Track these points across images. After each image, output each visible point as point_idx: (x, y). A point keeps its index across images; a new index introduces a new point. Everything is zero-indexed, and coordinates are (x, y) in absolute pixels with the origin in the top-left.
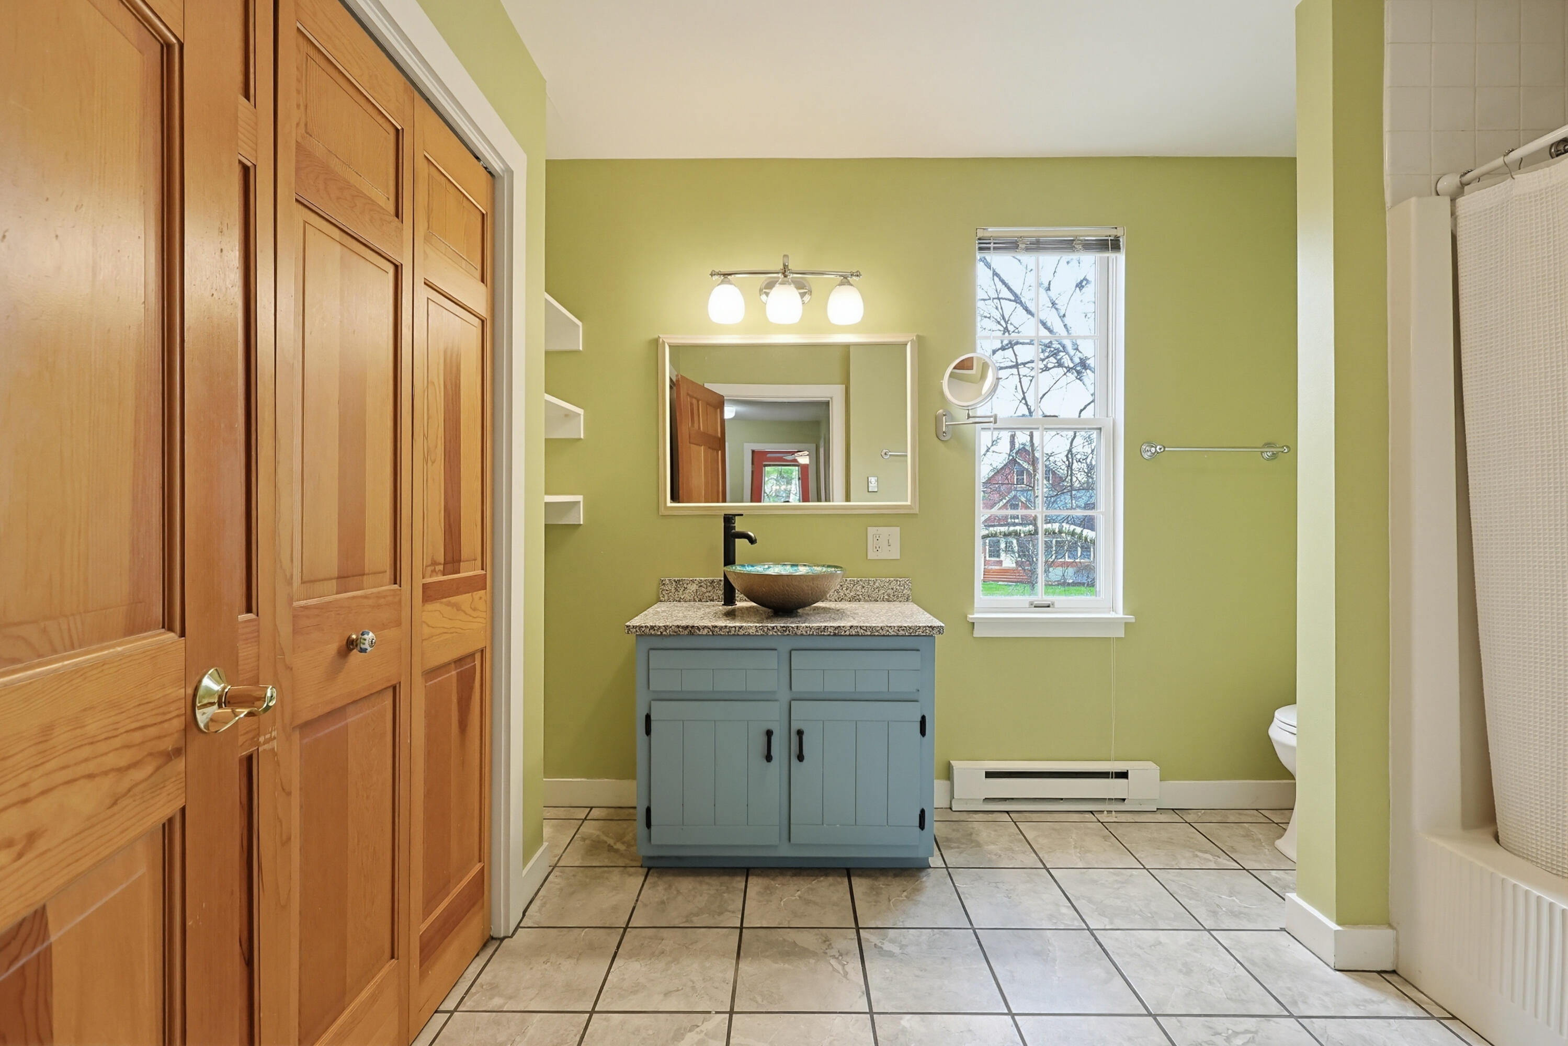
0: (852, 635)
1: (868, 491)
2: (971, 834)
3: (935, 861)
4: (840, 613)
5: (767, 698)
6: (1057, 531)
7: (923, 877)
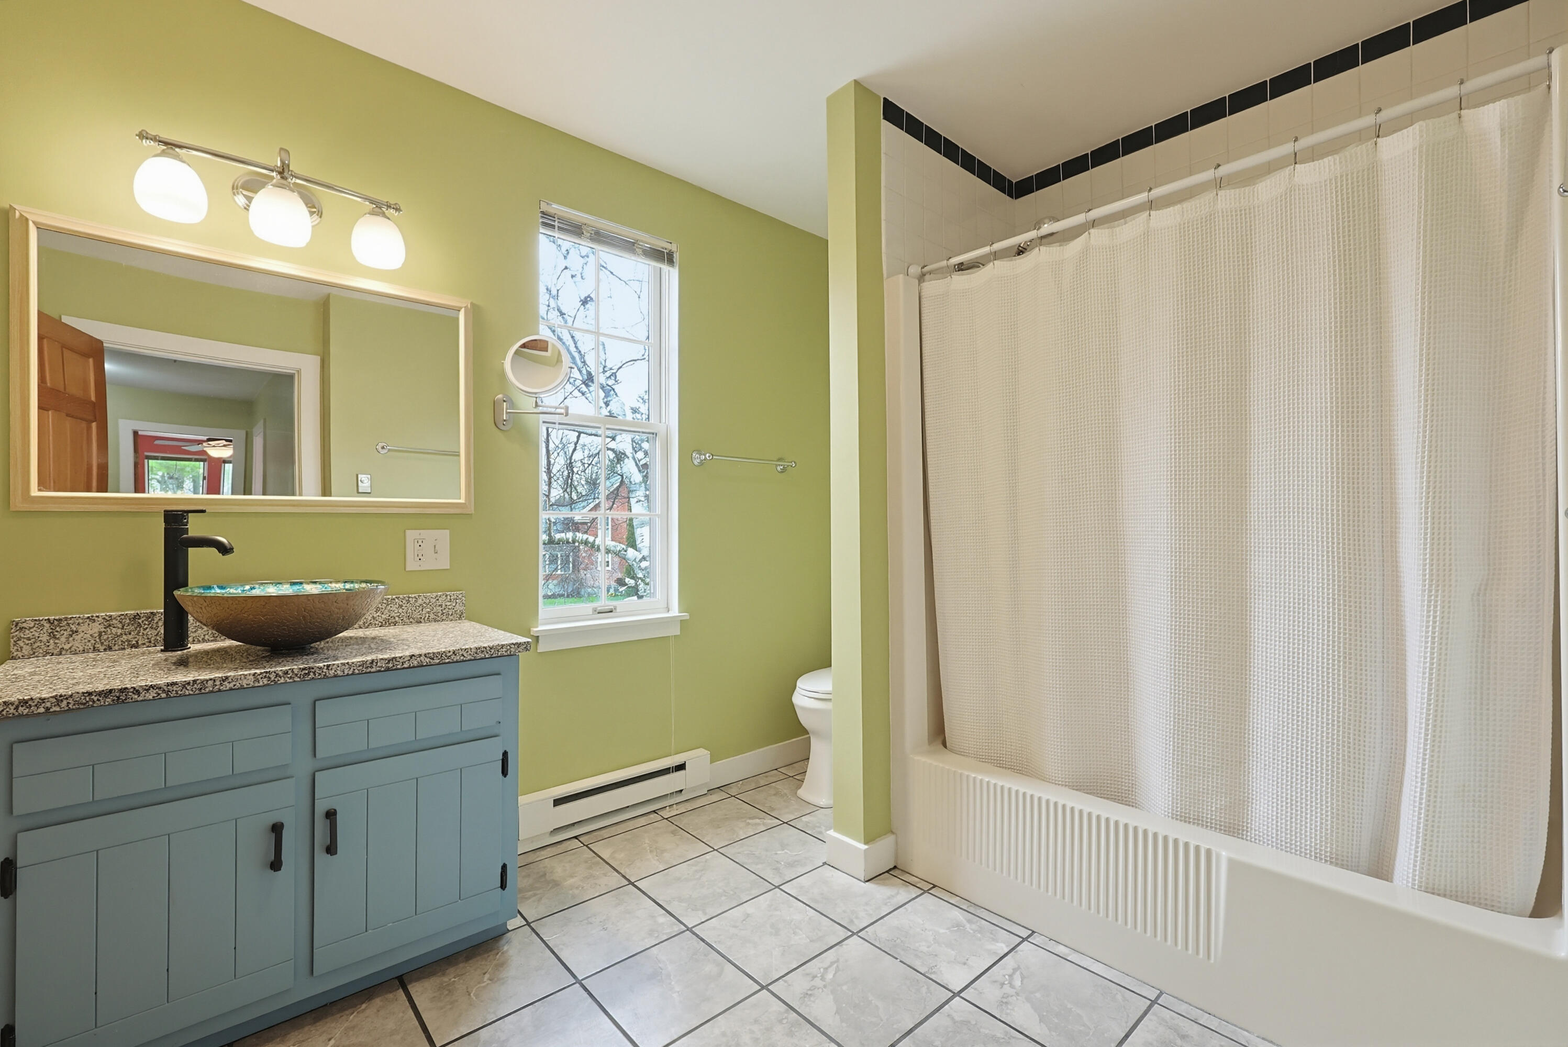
0: (414, 667)
1: (358, 492)
2: (545, 875)
3: (512, 924)
4: (383, 644)
5: (278, 775)
6: (570, 540)
7: (504, 945)
